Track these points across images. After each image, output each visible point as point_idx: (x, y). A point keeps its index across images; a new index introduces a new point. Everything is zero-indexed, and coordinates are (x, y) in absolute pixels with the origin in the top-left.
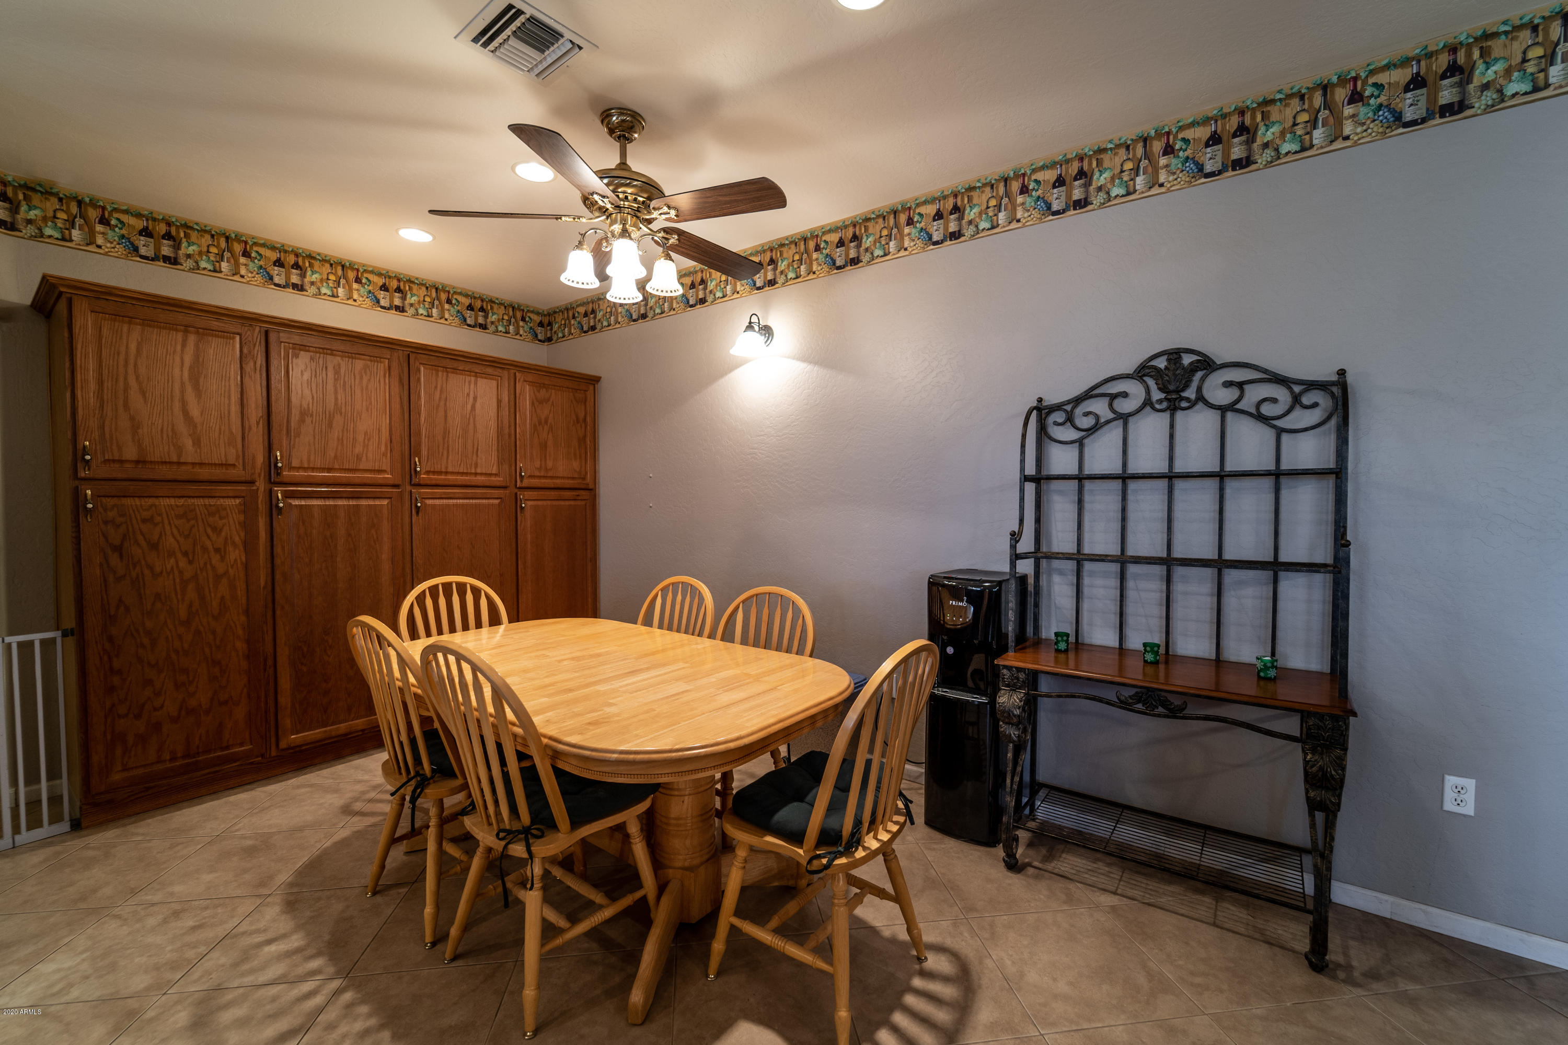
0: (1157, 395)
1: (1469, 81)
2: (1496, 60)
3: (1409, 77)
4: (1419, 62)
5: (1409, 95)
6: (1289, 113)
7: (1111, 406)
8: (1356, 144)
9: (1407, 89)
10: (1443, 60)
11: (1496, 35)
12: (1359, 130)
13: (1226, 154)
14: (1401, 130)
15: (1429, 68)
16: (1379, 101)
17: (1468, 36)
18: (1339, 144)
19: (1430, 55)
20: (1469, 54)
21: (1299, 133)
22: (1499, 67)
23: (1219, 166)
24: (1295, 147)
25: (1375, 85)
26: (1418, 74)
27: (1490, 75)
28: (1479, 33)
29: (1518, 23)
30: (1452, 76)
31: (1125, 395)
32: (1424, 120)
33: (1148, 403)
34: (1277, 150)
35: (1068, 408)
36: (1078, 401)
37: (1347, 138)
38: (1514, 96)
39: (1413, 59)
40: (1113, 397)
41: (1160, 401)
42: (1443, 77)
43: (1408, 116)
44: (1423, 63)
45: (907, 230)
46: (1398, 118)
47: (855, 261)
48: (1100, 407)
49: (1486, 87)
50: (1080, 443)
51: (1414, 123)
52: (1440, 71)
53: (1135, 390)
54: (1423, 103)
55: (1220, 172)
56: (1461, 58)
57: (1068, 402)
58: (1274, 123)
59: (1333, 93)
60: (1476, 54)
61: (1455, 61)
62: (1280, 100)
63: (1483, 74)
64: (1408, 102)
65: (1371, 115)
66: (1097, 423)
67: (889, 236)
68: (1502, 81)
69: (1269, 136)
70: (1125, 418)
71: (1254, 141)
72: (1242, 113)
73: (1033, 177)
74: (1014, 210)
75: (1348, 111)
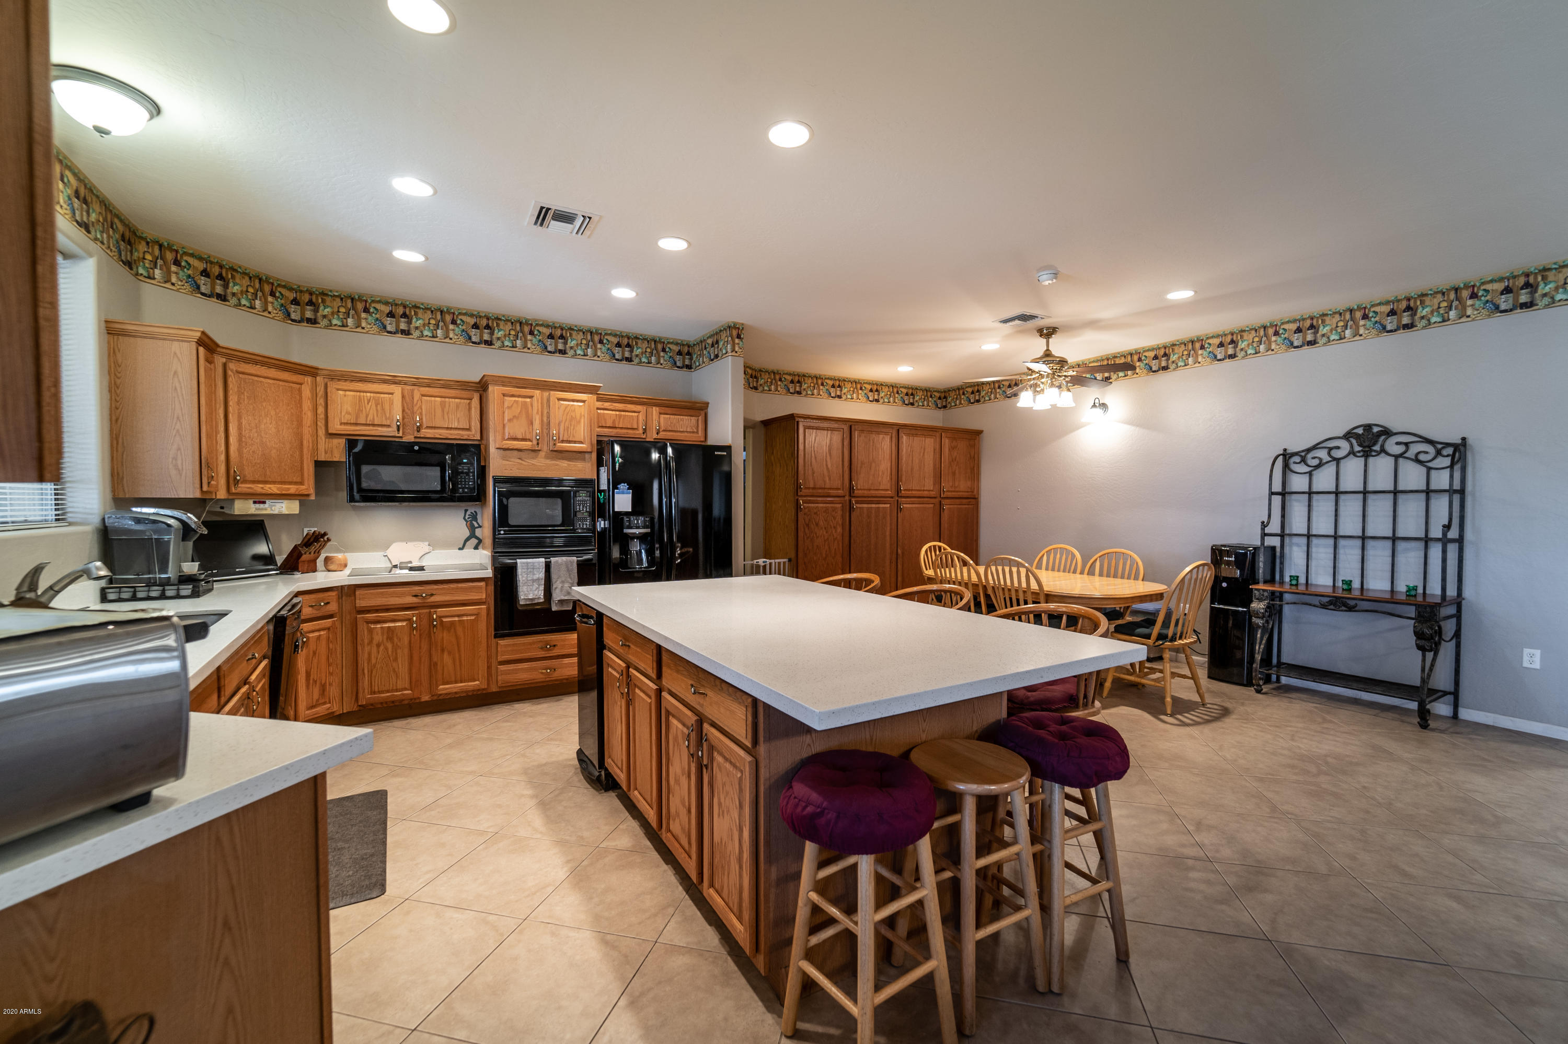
0: (1357, 448)
1: (1536, 291)
2: (1550, 282)
3: (1503, 288)
4: (1508, 280)
5: (1503, 296)
6: (1436, 301)
7: (1329, 454)
8: (1473, 320)
9: (1502, 293)
10: (1522, 281)
11: (1550, 269)
12: (1475, 312)
13: (1399, 321)
14: (1499, 314)
15: (1514, 283)
16: (1487, 298)
17: (1535, 269)
18: (1464, 319)
19: (1515, 277)
20: (1536, 278)
21: (1441, 312)
22: (1552, 285)
23: (1395, 327)
24: (1439, 319)
25: (1485, 290)
26: (1508, 286)
27: (1547, 289)
28: (1541, 268)
29: (1562, 264)
30: (1527, 288)
31: (1338, 448)
32: (1511, 310)
33: (1352, 453)
34: (1429, 320)
35: (1303, 454)
36: (1309, 450)
37: (1469, 317)
38: (1560, 301)
39: (1505, 278)
40: (1330, 449)
41: (1359, 452)
42: (1522, 288)
43: (1503, 307)
44: (1511, 281)
45: (1200, 352)
46: (1497, 307)
47: (1165, 368)
48: (1323, 454)
49: (1545, 295)
50: (1310, 474)
51: (1505, 311)
52: (1520, 286)
53: (1345, 446)
54: (1511, 301)
55: (1395, 330)
56: (1531, 280)
57: (1303, 451)
58: (1427, 306)
59: (1461, 293)
60: (1540, 278)
61: (1528, 281)
62: (1431, 294)
63: (1543, 289)
64: (1503, 300)
65: (1482, 305)
66: (1320, 463)
67: (1189, 355)
68: (1553, 293)
69: (1424, 313)
70: (1338, 460)
71: (1415, 314)
72: (1409, 299)
73: (1282, 327)
74: (1270, 344)
75: (1469, 302)
